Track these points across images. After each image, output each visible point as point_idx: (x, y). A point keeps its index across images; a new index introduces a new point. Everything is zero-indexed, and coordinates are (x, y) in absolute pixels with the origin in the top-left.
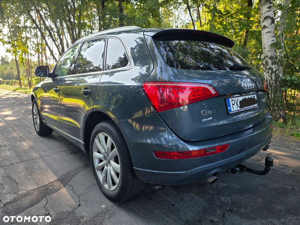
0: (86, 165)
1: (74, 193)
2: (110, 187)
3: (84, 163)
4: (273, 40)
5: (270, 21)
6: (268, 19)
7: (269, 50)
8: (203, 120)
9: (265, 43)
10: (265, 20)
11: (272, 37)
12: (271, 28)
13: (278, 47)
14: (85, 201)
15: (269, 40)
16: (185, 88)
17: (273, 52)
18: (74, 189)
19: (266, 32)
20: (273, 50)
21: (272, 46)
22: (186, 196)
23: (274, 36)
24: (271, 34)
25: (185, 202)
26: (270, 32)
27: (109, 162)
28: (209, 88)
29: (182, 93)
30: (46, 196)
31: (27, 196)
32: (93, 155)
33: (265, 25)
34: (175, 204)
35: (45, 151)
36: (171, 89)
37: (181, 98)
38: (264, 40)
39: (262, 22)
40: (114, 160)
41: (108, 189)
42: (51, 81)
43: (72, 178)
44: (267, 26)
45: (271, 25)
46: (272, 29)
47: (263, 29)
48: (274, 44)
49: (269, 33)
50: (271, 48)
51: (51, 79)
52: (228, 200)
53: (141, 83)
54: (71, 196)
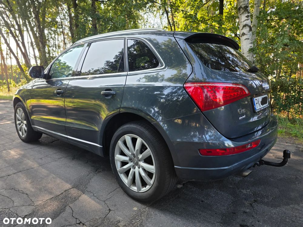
0: (97, 170)
1: (97, 198)
2: (139, 189)
3: (93, 168)
4: (251, 46)
5: (248, 29)
6: (247, 27)
7: (248, 55)
8: (240, 118)
9: (244, 49)
10: (244, 28)
11: (250, 43)
12: (249, 35)
13: (255, 52)
14: (113, 205)
15: (248, 46)
16: (218, 87)
17: (251, 57)
18: (95, 195)
19: (245, 38)
20: (251, 55)
21: (250, 52)
22: (211, 192)
23: (252, 43)
24: (249, 41)
25: (212, 197)
26: (249, 39)
27: (137, 164)
28: (244, 88)
29: (218, 93)
30: (68, 205)
31: (46, 206)
32: (115, 158)
33: (244, 32)
34: (203, 200)
35: (41, 159)
36: (209, 89)
37: (218, 97)
38: (243, 46)
39: (241, 30)
40: (143, 161)
41: (137, 191)
42: (45, 83)
43: (87, 184)
44: (245, 33)
45: (249, 32)
46: (250, 37)
47: (242, 36)
48: (252, 49)
49: (247, 40)
50: (249, 53)
51: (45, 80)
52: (249, 192)
53: (182, 84)
54: (96, 202)
